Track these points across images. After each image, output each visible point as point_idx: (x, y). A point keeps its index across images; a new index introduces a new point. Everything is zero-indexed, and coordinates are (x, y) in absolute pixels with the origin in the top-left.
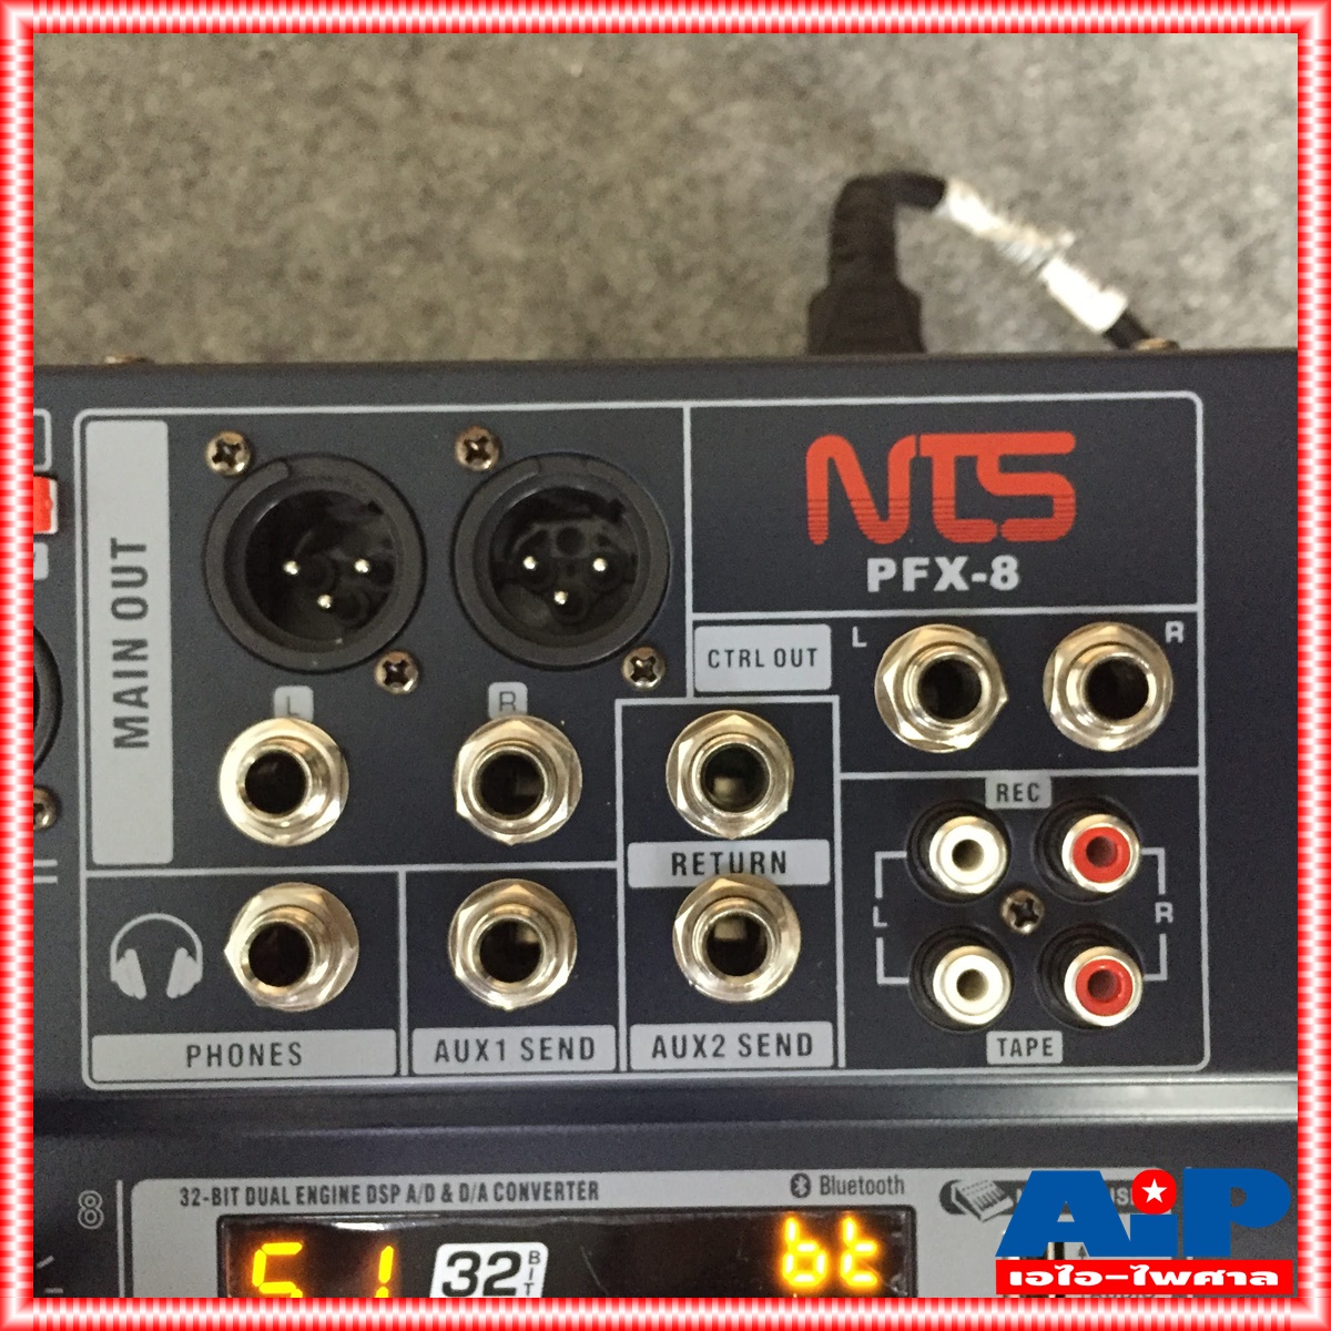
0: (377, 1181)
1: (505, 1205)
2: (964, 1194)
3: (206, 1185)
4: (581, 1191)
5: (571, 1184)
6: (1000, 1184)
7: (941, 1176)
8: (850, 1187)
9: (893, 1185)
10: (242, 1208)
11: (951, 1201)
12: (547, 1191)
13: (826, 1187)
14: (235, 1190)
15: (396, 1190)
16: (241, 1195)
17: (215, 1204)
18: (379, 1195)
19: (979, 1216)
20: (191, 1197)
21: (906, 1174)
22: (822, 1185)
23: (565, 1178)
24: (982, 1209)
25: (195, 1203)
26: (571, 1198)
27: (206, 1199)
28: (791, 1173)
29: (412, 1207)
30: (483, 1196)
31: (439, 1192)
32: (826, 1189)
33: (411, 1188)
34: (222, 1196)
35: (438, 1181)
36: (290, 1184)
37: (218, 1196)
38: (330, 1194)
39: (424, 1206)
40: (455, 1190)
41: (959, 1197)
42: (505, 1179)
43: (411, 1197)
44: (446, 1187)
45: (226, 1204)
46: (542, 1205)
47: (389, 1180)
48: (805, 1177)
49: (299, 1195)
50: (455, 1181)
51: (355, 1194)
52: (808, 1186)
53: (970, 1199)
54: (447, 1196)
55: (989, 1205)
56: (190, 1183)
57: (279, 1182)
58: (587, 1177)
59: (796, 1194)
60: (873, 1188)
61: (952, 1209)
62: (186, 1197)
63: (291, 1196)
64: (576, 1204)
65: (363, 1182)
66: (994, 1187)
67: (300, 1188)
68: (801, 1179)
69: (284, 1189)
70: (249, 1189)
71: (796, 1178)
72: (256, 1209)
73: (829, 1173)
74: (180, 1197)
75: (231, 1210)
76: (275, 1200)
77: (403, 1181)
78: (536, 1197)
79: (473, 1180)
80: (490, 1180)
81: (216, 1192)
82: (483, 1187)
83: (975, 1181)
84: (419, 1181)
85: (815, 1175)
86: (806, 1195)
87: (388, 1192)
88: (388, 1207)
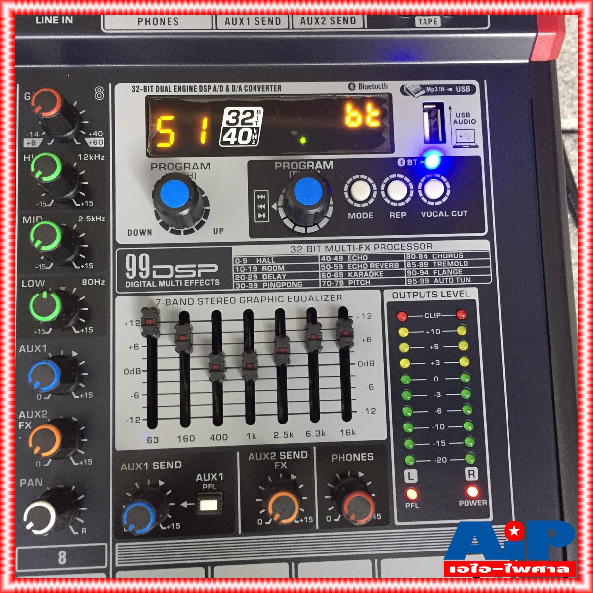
0: (203, 84)
1: (248, 93)
2: (409, 89)
3: (141, 85)
4: (275, 88)
5: (271, 86)
6: (421, 85)
7: (400, 83)
8: (369, 87)
9: (384, 86)
10: (154, 93)
11: (404, 91)
12: (263, 88)
13: (361, 87)
14: (152, 87)
15: (209, 87)
16: (154, 89)
17: (145, 92)
18: (203, 89)
19: (414, 96)
20: (136, 89)
21: (387, 82)
22: (359, 86)
23: (269, 84)
24: (415, 94)
25: (137, 91)
26: (271, 91)
27: (141, 90)
28: (349, 82)
29: (215, 93)
30: (240, 90)
31: (225, 88)
32: (361, 88)
33: (215, 87)
34: (147, 89)
35: (224, 85)
36: (172, 85)
37: (146, 89)
38: (186, 88)
39: (219, 93)
40: (230, 88)
41: (407, 89)
42: (248, 84)
43: (215, 90)
44: (227, 87)
45: (149, 92)
46: (261, 93)
47: (207, 84)
48: (354, 84)
49: (175, 89)
50: (230, 85)
51: (195, 89)
52: (354, 87)
53: (411, 91)
54: (228, 90)
55: (418, 92)
56: (136, 84)
57: (168, 84)
58: (277, 84)
59: (350, 89)
60: (377, 87)
61: (405, 94)
62: (134, 89)
63: (172, 89)
64: (273, 93)
65: (198, 84)
66: (419, 86)
67: (175, 86)
68: (352, 84)
69: (169, 87)
70: (157, 87)
71: (350, 84)
72: (160, 93)
73: (362, 82)
74: (132, 89)
75: (150, 94)
76: (166, 90)
77: (212, 85)
78: (259, 90)
79: (237, 84)
80: (243, 84)
81: (145, 87)
82: (240, 87)
83: (412, 84)
84: (217, 84)
85: (357, 83)
86: (354, 90)
87: (207, 88)
88: (207, 93)
